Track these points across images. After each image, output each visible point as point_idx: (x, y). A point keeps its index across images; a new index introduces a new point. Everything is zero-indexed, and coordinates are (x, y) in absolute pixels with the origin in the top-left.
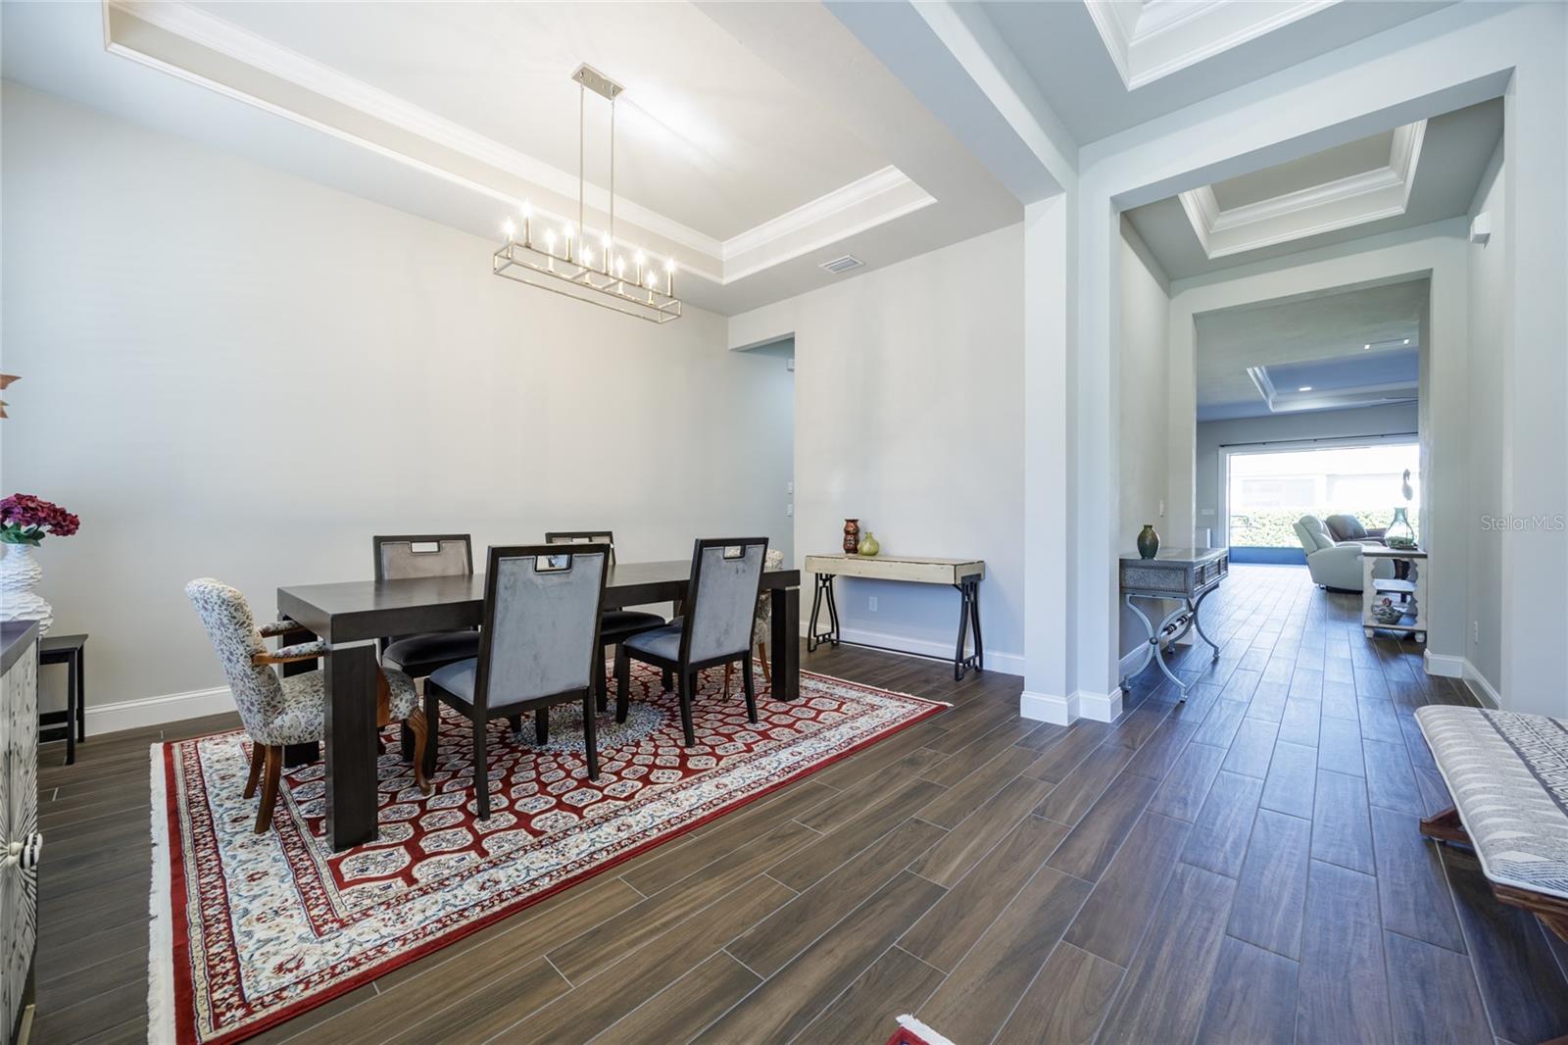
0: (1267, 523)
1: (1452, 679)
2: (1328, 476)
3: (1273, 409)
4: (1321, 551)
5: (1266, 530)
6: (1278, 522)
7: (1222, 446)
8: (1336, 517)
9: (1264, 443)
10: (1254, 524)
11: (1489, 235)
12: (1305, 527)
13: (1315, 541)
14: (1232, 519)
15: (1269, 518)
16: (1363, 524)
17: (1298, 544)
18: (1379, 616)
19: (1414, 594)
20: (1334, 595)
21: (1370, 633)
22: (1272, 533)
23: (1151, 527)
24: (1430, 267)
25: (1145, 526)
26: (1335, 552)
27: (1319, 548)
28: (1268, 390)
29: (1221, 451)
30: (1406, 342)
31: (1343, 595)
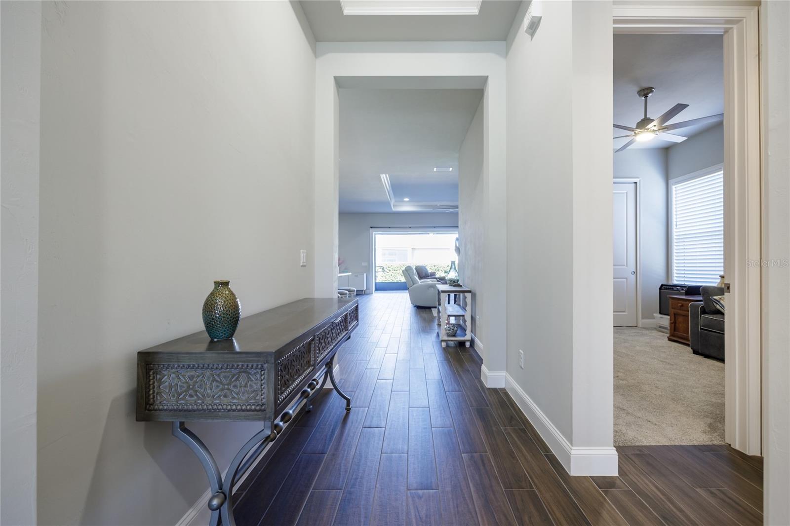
0: (391, 270)
1: (499, 388)
2: (412, 248)
3: (394, 209)
4: (415, 285)
5: (390, 273)
6: (396, 269)
7: (372, 227)
8: (418, 266)
9: (390, 227)
10: (386, 270)
11: (541, 17)
12: (407, 271)
13: (412, 280)
14: (377, 268)
15: (392, 267)
16: (428, 269)
17: (403, 280)
18: (448, 331)
19: (465, 317)
20: (421, 310)
21: (444, 344)
22: (393, 274)
23: (226, 284)
24: (486, 75)
25: (217, 284)
26: (421, 286)
27: (414, 284)
28: (391, 197)
29: (371, 230)
30: (451, 169)
31: (424, 310)
